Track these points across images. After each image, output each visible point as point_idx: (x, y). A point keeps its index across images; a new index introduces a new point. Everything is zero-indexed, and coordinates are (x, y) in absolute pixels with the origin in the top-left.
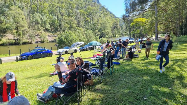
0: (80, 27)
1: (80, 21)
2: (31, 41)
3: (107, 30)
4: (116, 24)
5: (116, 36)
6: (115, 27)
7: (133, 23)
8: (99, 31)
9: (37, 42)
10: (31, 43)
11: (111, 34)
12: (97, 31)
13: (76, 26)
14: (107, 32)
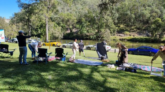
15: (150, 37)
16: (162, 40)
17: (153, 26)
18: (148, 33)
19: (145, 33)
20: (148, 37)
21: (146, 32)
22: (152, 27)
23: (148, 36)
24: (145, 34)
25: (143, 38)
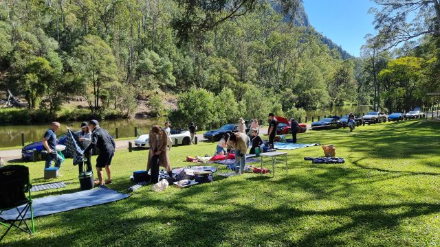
0: (245, 82)
1: (246, 67)
2: (128, 113)
3: (317, 88)
4: (345, 75)
5: (345, 103)
6: (339, 82)
7: (386, 71)
8: (295, 91)
9: (140, 116)
10: (126, 117)
11: (327, 99)
12: (289, 90)
13: (233, 79)
14: (318, 93)
15: (23, 109)
16: (59, 114)
17: (31, 78)
18: (16, 98)
19: (5, 97)
20: (18, 110)
21: (8, 95)
22: (28, 82)
23: (16, 105)
24: (7, 100)
25: (4, 113)
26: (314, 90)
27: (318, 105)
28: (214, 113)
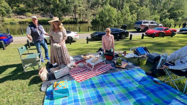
2: (88, 21)
8: (169, 11)
12: (165, 11)
13: (136, 5)
14: (182, 12)
21: (50, 14)
25: (46, 20)
26: (180, 11)
27: (180, 18)
28: (115, 21)
